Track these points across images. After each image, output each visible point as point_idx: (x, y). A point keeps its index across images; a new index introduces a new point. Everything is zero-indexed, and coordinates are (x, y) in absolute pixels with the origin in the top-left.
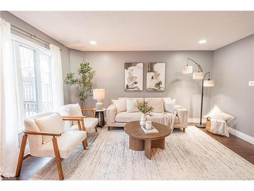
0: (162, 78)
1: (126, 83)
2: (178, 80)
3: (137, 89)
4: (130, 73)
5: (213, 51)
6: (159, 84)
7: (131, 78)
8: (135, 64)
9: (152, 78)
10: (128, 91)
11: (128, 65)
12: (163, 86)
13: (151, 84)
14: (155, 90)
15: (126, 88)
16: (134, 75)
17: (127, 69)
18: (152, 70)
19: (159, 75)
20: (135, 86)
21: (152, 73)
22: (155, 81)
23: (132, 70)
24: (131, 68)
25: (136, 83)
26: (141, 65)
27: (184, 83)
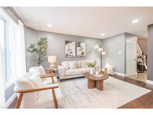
0: (84, 50)
1: (66, 52)
2: (91, 52)
3: (72, 56)
4: (68, 47)
5: (102, 39)
6: (83, 53)
7: (69, 50)
8: (71, 42)
9: (80, 50)
10: (67, 57)
11: (67, 42)
12: (85, 54)
13: (79, 53)
14: (81, 57)
15: (66, 55)
16: (71, 48)
17: (67, 44)
18: (79, 46)
19: (83, 48)
20: (71, 54)
21: (80, 47)
22: (81, 52)
23: (70, 45)
24: (69, 44)
25: (72, 53)
26: (74, 43)
27: (93, 53)
